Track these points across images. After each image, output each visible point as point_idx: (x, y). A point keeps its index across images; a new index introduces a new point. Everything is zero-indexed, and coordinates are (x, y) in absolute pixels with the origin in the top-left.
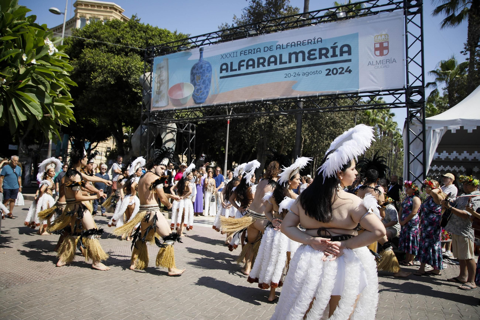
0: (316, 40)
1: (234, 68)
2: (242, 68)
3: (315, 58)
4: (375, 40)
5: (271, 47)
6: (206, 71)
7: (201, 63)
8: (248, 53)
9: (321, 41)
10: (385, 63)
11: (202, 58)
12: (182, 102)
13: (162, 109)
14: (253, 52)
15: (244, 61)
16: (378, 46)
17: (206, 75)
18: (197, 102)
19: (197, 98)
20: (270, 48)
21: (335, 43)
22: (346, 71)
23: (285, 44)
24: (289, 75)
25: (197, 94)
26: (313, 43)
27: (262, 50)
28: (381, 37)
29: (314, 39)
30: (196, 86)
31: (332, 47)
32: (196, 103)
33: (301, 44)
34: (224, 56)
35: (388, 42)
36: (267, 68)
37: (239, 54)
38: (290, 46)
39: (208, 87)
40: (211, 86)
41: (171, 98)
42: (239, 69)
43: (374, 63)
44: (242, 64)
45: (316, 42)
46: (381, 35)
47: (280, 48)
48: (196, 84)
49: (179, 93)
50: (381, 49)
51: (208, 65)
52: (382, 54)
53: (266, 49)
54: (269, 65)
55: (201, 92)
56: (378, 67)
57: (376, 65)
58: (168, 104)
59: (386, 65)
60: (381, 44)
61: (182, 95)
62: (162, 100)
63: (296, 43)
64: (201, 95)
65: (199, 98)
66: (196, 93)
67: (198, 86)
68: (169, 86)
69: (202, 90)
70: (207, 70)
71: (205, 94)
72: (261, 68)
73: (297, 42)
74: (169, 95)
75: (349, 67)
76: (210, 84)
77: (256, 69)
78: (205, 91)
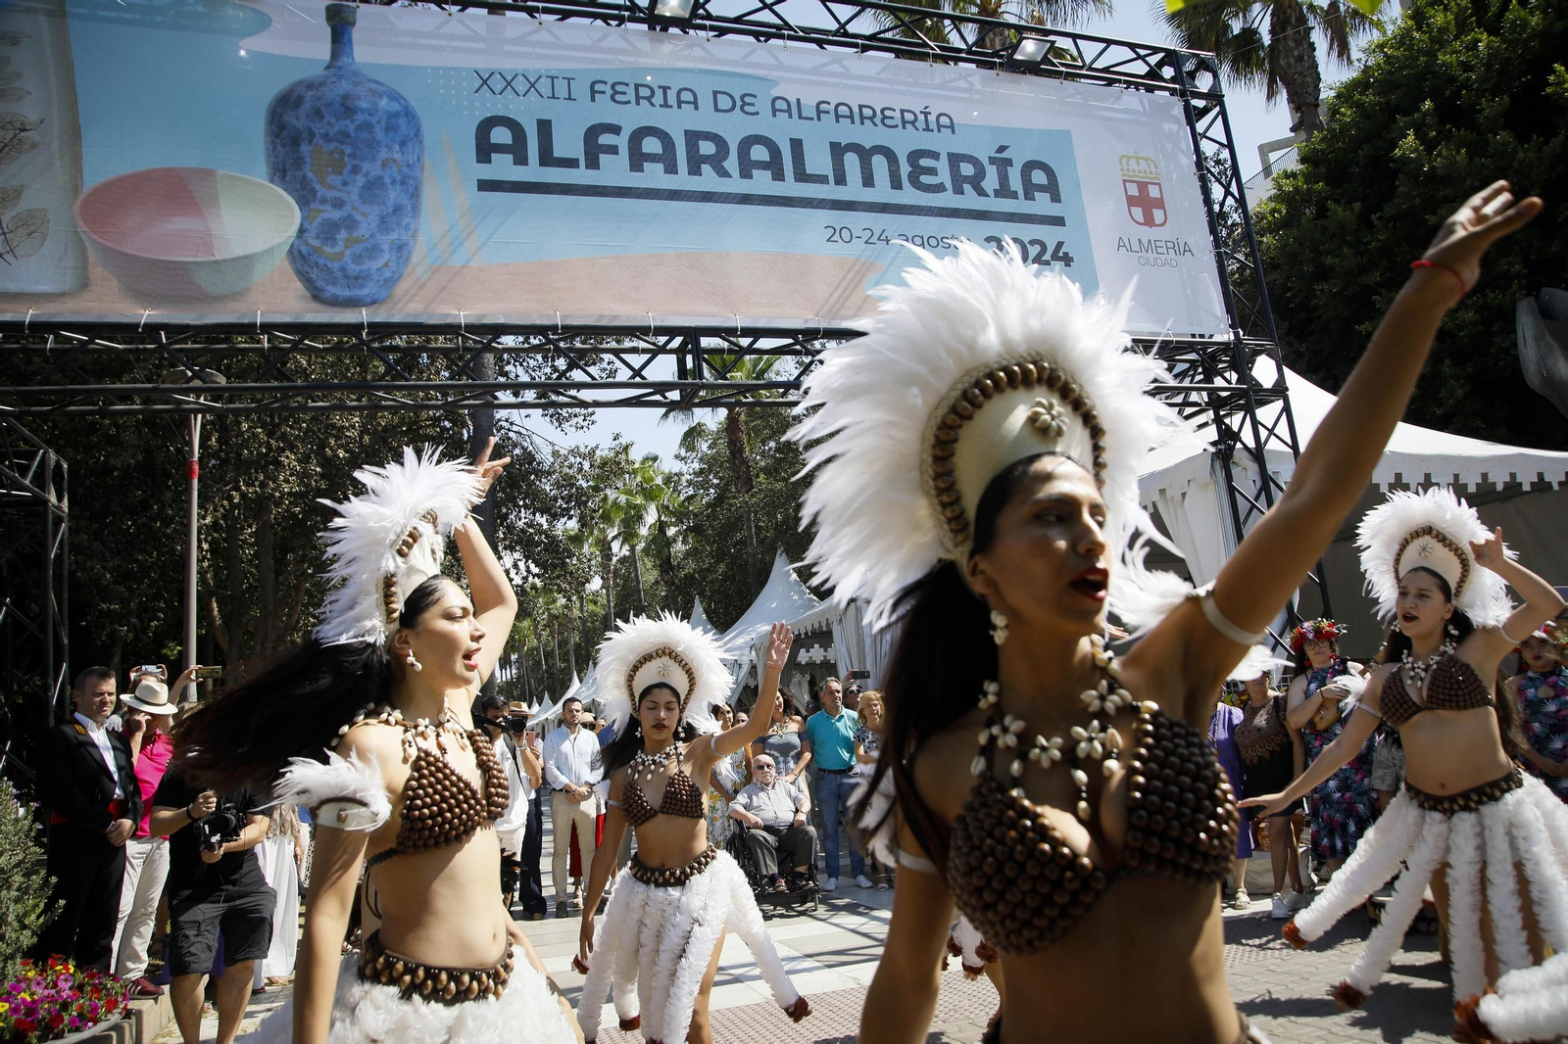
0: (932, 118)
1: (558, 153)
2: (604, 159)
3: (939, 188)
4: (1122, 170)
5: (747, 99)
6: (380, 136)
7: (344, 86)
8: (631, 95)
9: (952, 127)
10: (1164, 250)
11: (345, 60)
12: (207, 281)
13: (29, 314)
14: (658, 99)
15: (615, 130)
16: (1134, 191)
17: (383, 154)
18: (327, 295)
19: (330, 271)
20: (745, 104)
21: (1002, 149)
22: (1055, 257)
23: (809, 103)
24: (846, 235)
25: (328, 249)
26: (921, 124)
27: (705, 101)
28: (1138, 164)
29: (926, 114)
30: (312, 206)
31: (992, 161)
32: (317, 296)
33: (877, 120)
34: (497, 84)
35: (1159, 184)
36: (736, 185)
37: (581, 89)
38: (832, 113)
39: (406, 220)
40: (423, 219)
41: (106, 251)
42: (593, 163)
43: (1136, 247)
44: (605, 139)
45: (933, 125)
46: (1138, 159)
47: (789, 111)
48: (314, 191)
49: (180, 223)
50: (1145, 202)
51: (395, 107)
52: (1149, 221)
53: (724, 102)
54: (746, 174)
55: (350, 242)
56: (1148, 262)
57: (1140, 254)
58: (84, 284)
59: (1168, 257)
60: (1143, 187)
61: (206, 241)
62: (18, 251)
63: (856, 110)
64: (358, 259)
65: (346, 277)
66: (316, 243)
67: (328, 207)
68: (87, 170)
69: (363, 230)
70: (390, 128)
71: (386, 256)
72: (708, 180)
73: (861, 107)
74: (82, 227)
75: (1060, 245)
76: (416, 209)
77: (683, 180)
78: (385, 240)
